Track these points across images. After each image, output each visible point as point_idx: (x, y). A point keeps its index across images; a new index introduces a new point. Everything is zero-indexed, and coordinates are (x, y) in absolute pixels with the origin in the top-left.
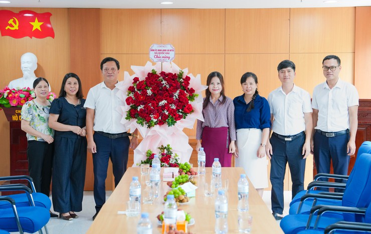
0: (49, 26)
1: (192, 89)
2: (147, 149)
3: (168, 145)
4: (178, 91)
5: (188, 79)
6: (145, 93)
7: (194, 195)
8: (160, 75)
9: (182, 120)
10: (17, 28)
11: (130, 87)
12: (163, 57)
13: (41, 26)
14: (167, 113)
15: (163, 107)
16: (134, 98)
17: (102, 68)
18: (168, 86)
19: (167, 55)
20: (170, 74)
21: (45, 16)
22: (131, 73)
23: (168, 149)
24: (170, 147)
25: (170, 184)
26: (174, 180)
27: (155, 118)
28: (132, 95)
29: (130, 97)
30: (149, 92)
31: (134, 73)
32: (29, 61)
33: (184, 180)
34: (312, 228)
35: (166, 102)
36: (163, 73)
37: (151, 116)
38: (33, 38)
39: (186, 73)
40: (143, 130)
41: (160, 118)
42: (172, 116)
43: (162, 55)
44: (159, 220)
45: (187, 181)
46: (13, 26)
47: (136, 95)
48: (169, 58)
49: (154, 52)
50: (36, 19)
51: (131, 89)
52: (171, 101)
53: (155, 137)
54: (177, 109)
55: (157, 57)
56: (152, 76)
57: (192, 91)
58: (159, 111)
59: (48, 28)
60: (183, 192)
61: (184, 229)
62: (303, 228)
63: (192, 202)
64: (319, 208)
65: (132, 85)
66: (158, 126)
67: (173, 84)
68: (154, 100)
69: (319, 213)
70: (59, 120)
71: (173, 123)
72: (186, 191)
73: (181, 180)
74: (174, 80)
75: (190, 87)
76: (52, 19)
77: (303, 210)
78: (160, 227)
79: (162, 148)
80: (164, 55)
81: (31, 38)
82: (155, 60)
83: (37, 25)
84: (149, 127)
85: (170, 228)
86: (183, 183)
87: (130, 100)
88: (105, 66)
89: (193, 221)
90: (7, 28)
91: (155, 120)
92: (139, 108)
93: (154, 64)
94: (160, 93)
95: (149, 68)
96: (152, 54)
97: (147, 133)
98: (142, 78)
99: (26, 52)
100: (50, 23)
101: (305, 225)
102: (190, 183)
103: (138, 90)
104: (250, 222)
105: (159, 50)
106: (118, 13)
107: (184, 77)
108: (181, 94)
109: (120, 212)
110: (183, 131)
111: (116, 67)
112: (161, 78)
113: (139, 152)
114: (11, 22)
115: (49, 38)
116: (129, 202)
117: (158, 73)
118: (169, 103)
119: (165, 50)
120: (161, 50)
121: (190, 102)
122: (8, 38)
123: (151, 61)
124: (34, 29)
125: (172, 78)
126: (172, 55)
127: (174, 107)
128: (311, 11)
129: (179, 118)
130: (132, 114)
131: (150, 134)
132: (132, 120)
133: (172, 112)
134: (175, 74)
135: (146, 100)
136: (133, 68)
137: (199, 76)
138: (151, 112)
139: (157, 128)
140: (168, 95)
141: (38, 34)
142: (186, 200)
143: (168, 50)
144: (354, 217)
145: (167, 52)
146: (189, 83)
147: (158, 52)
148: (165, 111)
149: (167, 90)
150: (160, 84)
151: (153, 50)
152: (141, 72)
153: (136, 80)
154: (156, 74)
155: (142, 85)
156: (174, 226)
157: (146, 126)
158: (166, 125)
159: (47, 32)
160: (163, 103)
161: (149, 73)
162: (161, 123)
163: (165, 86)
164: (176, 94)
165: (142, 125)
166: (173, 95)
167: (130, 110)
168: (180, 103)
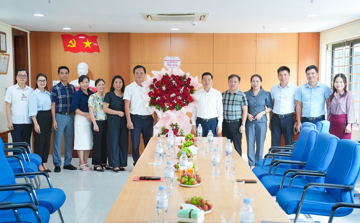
0: (95, 44)
2: (162, 126)
3: (176, 124)
4: (183, 88)
5: (189, 79)
6: (161, 89)
7: (196, 154)
8: (171, 77)
9: (186, 106)
10: (75, 46)
11: (151, 85)
13: (91, 45)
14: (176, 102)
15: (173, 98)
16: (154, 92)
17: (134, 73)
18: (176, 84)
20: (178, 76)
21: (93, 38)
22: (152, 75)
23: (176, 126)
24: (178, 124)
25: (180, 147)
26: (183, 144)
27: (168, 105)
28: (152, 90)
29: (151, 92)
30: (164, 88)
31: (154, 76)
33: (190, 144)
34: (271, 174)
35: (175, 95)
36: (173, 76)
37: (165, 104)
38: (85, 52)
39: (188, 76)
40: (160, 113)
41: (171, 105)
42: (179, 104)
43: (172, 64)
44: (176, 168)
45: (191, 145)
46: (72, 45)
47: (155, 90)
48: (177, 65)
50: (88, 40)
51: (152, 86)
52: (178, 95)
53: (168, 118)
54: (182, 100)
55: (169, 65)
56: (166, 78)
57: (192, 87)
58: (170, 100)
59: (95, 46)
60: (189, 152)
61: (192, 173)
62: (266, 175)
63: (195, 157)
64: (276, 162)
65: (153, 84)
66: (170, 110)
67: (180, 83)
68: (167, 93)
69: (276, 165)
70: (110, 107)
71: (180, 109)
72: (192, 151)
73: (187, 144)
75: (191, 85)
76: (98, 40)
77: (265, 164)
78: (177, 172)
79: (172, 125)
80: (173, 64)
82: (168, 67)
83: (88, 44)
84: (164, 111)
85: (184, 172)
86: (189, 146)
87: (151, 94)
88: (136, 71)
89: (197, 169)
90: (68, 46)
91: (168, 107)
92: (157, 99)
93: (167, 69)
94: (171, 89)
95: (163, 72)
96: (165, 63)
97: (163, 115)
98: (159, 79)
100: (96, 43)
101: (267, 172)
102: (193, 146)
103: (156, 87)
104: (234, 169)
105: (170, 61)
106: (142, 36)
107: (187, 78)
108: (185, 89)
109: (149, 164)
110: (186, 114)
111: (143, 72)
112: (172, 79)
113: (157, 128)
114: (71, 42)
115: (96, 53)
116: (155, 157)
117: (170, 75)
119: (174, 60)
121: (191, 95)
122: (69, 53)
123: (165, 68)
124: (86, 47)
125: (179, 79)
126: (179, 63)
127: (180, 98)
128: (270, 35)
129: (184, 105)
130: (153, 103)
131: (164, 116)
132: (152, 106)
133: (179, 102)
134: (181, 76)
135: (162, 93)
136: (153, 72)
137: (197, 77)
138: (165, 101)
139: (169, 112)
140: (176, 90)
141: (89, 50)
142: (191, 156)
143: (176, 61)
144: (298, 167)
146: (190, 82)
148: (175, 101)
149: (176, 87)
150: (171, 83)
151: (166, 61)
152: (158, 75)
153: (155, 80)
154: (168, 77)
155: (159, 83)
156: (186, 171)
157: (161, 111)
158: (175, 110)
159: (94, 49)
160: (173, 95)
161: (164, 76)
162: (171, 109)
163: (174, 84)
164: (182, 90)
165: (159, 110)
166: (179, 91)
167: (151, 100)
168: (184, 96)
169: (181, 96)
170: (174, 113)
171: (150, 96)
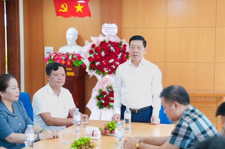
5: (125, 46)
6: (100, 55)
8: (108, 43)
12: (110, 32)
15: (112, 64)
16: (93, 58)
18: (114, 50)
19: (113, 31)
20: (114, 43)
22: (90, 41)
27: (107, 70)
28: (92, 55)
29: (91, 57)
30: (103, 54)
31: (92, 41)
32: (71, 34)
35: (113, 60)
36: (110, 42)
37: (104, 69)
39: (124, 42)
40: (99, 77)
41: (110, 70)
43: (109, 31)
47: (95, 55)
48: (114, 32)
49: (104, 29)
51: (91, 52)
55: (107, 32)
56: (103, 44)
57: (128, 54)
58: (109, 66)
65: (91, 49)
67: (117, 49)
68: (106, 59)
74: (117, 47)
75: (127, 51)
80: (111, 31)
81: (75, 17)
84: (103, 75)
87: (91, 58)
92: (97, 64)
93: (104, 36)
94: (110, 54)
95: (101, 39)
97: (102, 79)
98: (97, 45)
99: (72, 27)
103: (96, 52)
105: (108, 28)
107: (123, 44)
112: (110, 45)
118: (115, 61)
119: (112, 28)
120: (109, 28)
125: (116, 45)
126: (116, 30)
130: (92, 67)
131: (104, 80)
132: (92, 71)
134: (118, 43)
135: (101, 59)
136: (92, 38)
138: (104, 66)
139: (107, 76)
140: (114, 56)
143: (113, 28)
145: (113, 29)
146: (126, 49)
147: (107, 29)
148: (113, 66)
149: (114, 53)
150: (109, 49)
151: (104, 27)
152: (96, 41)
153: (93, 46)
154: (106, 43)
155: (99, 49)
157: (101, 75)
158: (113, 74)
160: (111, 61)
161: (102, 42)
162: (110, 73)
163: (112, 50)
164: (120, 55)
165: (99, 74)
166: (117, 56)
167: (91, 65)
168: (122, 61)
169: (119, 62)
170: (113, 77)
171: (90, 61)
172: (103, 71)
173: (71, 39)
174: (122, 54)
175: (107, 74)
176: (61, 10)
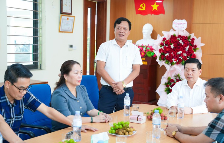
1: (195, 45)
4: (188, 47)
5: (193, 39)
6: (170, 47)
8: (178, 37)
11: (161, 43)
12: (180, 27)
14: (182, 58)
15: (180, 55)
16: (163, 49)
19: (183, 26)
20: (184, 36)
22: (162, 35)
23: (179, 77)
27: (175, 61)
28: (162, 48)
29: (162, 49)
30: (172, 46)
31: (164, 35)
32: (147, 29)
35: (181, 52)
36: (179, 36)
37: (172, 59)
39: (192, 36)
40: (168, 67)
41: (178, 61)
42: (185, 60)
43: (179, 26)
47: (165, 48)
48: (183, 27)
49: (175, 24)
51: (162, 44)
52: (184, 52)
54: (187, 56)
55: (177, 27)
56: (173, 37)
57: (196, 46)
58: (177, 57)
65: (163, 42)
67: (186, 42)
68: (175, 51)
74: (185, 40)
75: (194, 44)
80: (180, 26)
81: (152, 15)
84: (172, 65)
87: (162, 50)
91: (175, 62)
92: (166, 55)
94: (178, 47)
95: (172, 33)
97: (170, 68)
98: (168, 39)
99: (148, 23)
103: (166, 45)
105: (178, 23)
107: (191, 38)
108: (190, 49)
112: (179, 39)
117: (177, 36)
119: (181, 23)
120: (179, 23)
121: (194, 52)
125: (184, 38)
127: (185, 55)
130: (163, 58)
131: (172, 69)
132: (162, 61)
134: (186, 37)
135: (170, 51)
136: (163, 32)
137: (200, 38)
138: (173, 57)
140: (182, 48)
143: (183, 23)
145: (182, 24)
146: (194, 42)
147: (178, 24)
148: (181, 57)
149: (182, 46)
150: (178, 42)
151: (175, 23)
152: (167, 35)
153: (164, 39)
154: (176, 36)
155: (168, 42)
157: (170, 65)
161: (172, 36)
162: (177, 63)
163: (181, 43)
164: (187, 48)
165: (168, 64)
166: (185, 49)
167: (161, 55)
168: (189, 53)
169: (186, 54)
170: (180, 67)
171: (160, 52)
172: (171, 62)
173: (146, 33)
174: (189, 47)
175: (175, 64)
176: (140, 9)
